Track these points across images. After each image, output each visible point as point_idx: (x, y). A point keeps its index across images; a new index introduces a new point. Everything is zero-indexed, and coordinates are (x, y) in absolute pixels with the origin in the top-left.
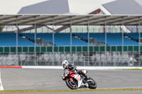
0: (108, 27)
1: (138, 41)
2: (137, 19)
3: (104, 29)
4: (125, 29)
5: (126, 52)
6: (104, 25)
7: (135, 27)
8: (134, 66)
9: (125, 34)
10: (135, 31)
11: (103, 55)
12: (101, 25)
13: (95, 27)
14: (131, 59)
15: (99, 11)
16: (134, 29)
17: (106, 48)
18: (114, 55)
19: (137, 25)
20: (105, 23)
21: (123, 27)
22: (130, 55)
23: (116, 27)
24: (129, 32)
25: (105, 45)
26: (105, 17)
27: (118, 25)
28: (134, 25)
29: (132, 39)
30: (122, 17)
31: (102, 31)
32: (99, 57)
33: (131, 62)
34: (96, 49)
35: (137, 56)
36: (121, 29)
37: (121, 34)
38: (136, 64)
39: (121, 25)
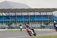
1: (9, 19)
4: (4, 14)
7: (8, 13)
8: (8, 29)
9: (4, 16)
10: (8, 15)
14: (7, 26)
19: (9, 12)
21: (3, 13)
22: (6, 24)
24: (6, 15)
28: (8, 12)
29: (7, 18)
30: (3, 9)
33: (7, 28)
35: (9, 25)
37: (2, 16)
39: (2, 12)
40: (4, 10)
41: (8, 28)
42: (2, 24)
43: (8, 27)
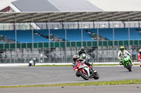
0: (18, 24)
1: (47, 38)
2: (47, 16)
3: (14, 26)
4: (35, 26)
5: (36, 49)
6: (14, 22)
7: (45, 23)
8: (45, 62)
9: (35, 31)
10: (44, 28)
11: (13, 52)
12: (11, 22)
13: (5, 24)
14: (42, 55)
15: (8, 8)
16: (44, 26)
17: (16, 46)
18: (24, 52)
19: (47, 22)
20: (15, 20)
21: (33, 24)
22: (40, 51)
23: (26, 24)
24: (38, 28)
25: (16, 42)
26: (15, 14)
27: (28, 22)
28: (44, 22)
29: (42, 36)
30: (32, 14)
31: (12, 29)
32: (9, 54)
33: (41, 59)
34: (7, 46)
35: (47, 52)
36: (31, 26)
37: (31, 30)
38: (46, 61)
39: (30, 22)
40: (34, 15)
41: (45, 59)
42: (29, 49)
43: (46, 57)
